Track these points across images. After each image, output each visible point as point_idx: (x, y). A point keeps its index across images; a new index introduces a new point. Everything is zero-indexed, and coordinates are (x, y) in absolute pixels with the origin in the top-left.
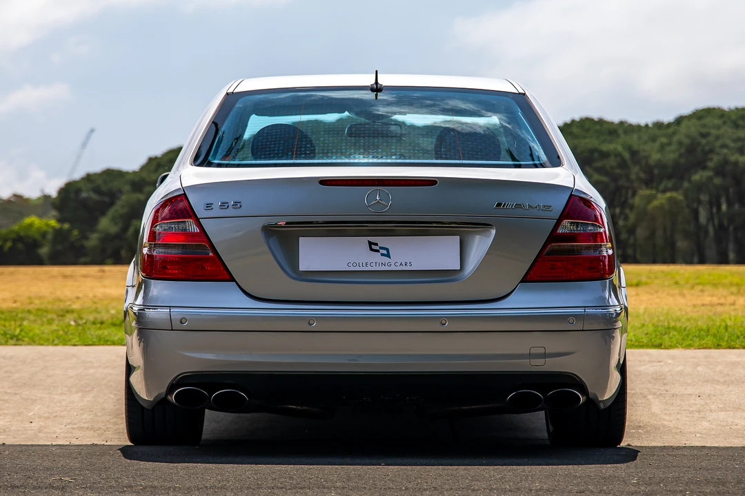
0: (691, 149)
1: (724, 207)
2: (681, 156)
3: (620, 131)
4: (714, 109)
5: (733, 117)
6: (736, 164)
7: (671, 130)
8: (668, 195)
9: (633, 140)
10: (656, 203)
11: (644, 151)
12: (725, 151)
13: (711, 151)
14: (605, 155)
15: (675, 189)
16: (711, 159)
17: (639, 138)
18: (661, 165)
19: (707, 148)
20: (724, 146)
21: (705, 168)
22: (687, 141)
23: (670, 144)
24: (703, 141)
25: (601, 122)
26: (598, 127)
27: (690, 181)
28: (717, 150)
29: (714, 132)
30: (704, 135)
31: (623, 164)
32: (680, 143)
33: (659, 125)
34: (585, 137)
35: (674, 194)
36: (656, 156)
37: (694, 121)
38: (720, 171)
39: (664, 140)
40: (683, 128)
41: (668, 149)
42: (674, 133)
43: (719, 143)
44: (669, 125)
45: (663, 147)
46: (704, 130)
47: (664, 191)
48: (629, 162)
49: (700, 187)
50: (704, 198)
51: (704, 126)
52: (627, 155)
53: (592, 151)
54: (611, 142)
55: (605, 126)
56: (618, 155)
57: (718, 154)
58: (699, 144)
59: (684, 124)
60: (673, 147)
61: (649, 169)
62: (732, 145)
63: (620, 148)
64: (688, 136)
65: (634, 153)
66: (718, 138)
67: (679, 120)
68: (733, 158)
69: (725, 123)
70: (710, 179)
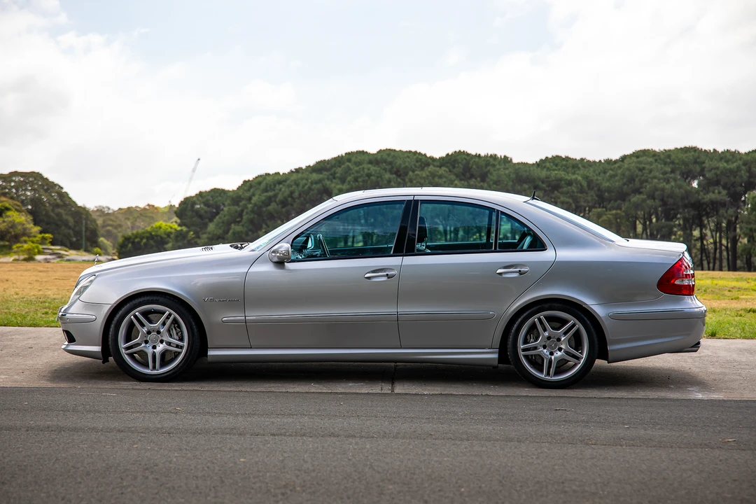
0: (632, 179)
1: (654, 220)
2: (624, 184)
3: (580, 166)
4: (648, 150)
5: (663, 157)
6: (663, 190)
7: (616, 166)
8: (614, 212)
9: (590, 173)
10: (605, 218)
11: (597, 180)
12: (656, 180)
13: (647, 181)
14: (570, 183)
15: (619, 208)
16: (646, 187)
17: (594, 172)
18: (609, 190)
19: (643, 179)
20: (655, 177)
21: (640, 193)
22: (627, 173)
23: (616, 175)
24: (640, 174)
25: (567, 159)
26: (564, 163)
27: (630, 201)
28: (649, 180)
29: (647, 167)
30: (640, 170)
31: (582, 191)
32: (623, 175)
33: (608, 162)
34: (554, 170)
35: (619, 211)
36: (606, 184)
37: (634, 159)
38: (652, 196)
39: (612, 173)
40: (626, 165)
41: (614, 179)
42: (620, 168)
43: (650, 176)
44: (616, 162)
45: (612, 176)
46: (641, 166)
47: (611, 210)
48: (587, 189)
49: (637, 206)
50: (640, 213)
51: (640, 163)
52: (585, 184)
53: (561, 180)
54: (574, 173)
55: (570, 161)
56: (578, 183)
57: (651, 183)
58: (637, 175)
59: (626, 161)
60: (618, 178)
61: (600, 194)
62: (661, 176)
63: (579, 178)
64: (629, 169)
65: (590, 182)
66: (651, 171)
67: (624, 158)
68: (661, 186)
69: (656, 160)
70: (644, 201)
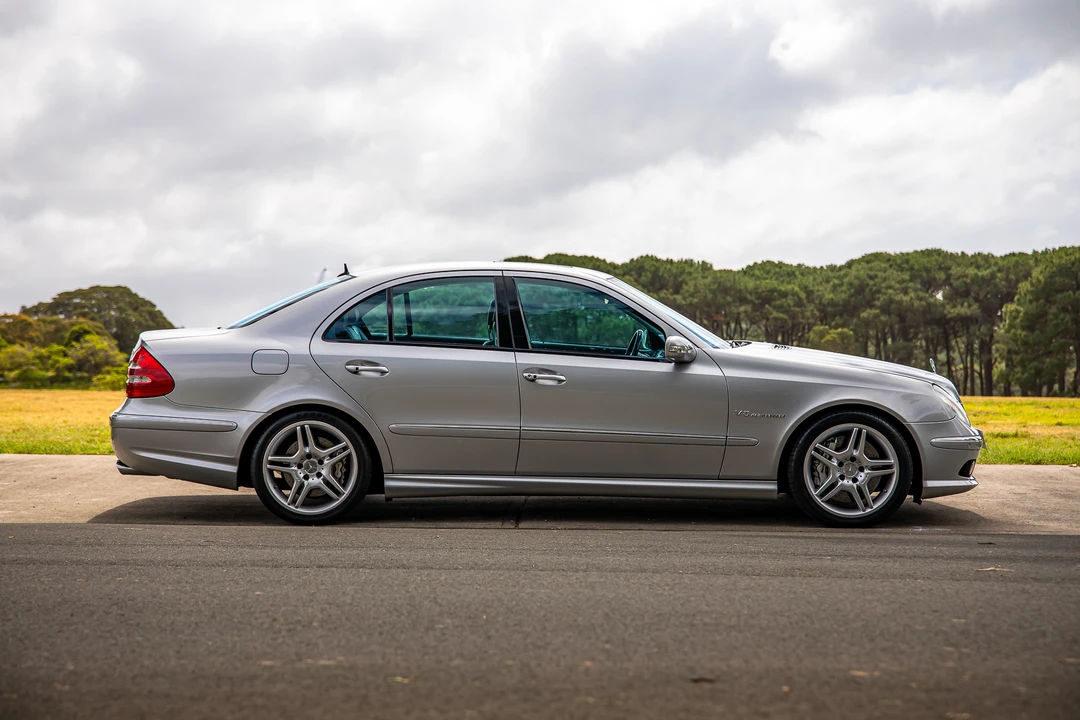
0: (860, 289)
1: (889, 341)
2: (851, 296)
3: (797, 273)
4: (882, 253)
5: (899, 261)
6: (900, 303)
7: (842, 273)
8: (840, 330)
9: (809, 281)
10: (828, 337)
11: (818, 291)
12: (891, 291)
13: (878, 292)
14: (784, 295)
15: (843, 326)
16: (879, 298)
17: (815, 280)
18: (832, 303)
19: (874, 289)
20: (890, 287)
21: (872, 306)
22: (856, 282)
23: (841, 285)
24: (871, 282)
25: (781, 265)
26: (777, 270)
27: (859, 316)
28: (883, 290)
29: (880, 274)
30: (872, 278)
31: (799, 303)
32: (851, 284)
33: (832, 268)
34: (766, 279)
35: (846, 330)
36: (829, 296)
37: (864, 264)
38: (885, 310)
39: (836, 281)
40: (853, 272)
41: (839, 289)
42: (846, 275)
43: (884, 285)
44: (841, 268)
45: (835, 287)
46: (872, 273)
47: (836, 328)
48: (805, 301)
49: (867, 323)
50: (872, 332)
51: (871, 269)
52: (803, 295)
53: (772, 291)
54: (789, 283)
55: (784, 268)
56: (795, 294)
57: (885, 294)
58: (868, 285)
59: (854, 267)
60: (844, 288)
61: (822, 308)
62: (898, 286)
63: (797, 289)
64: (857, 278)
65: (809, 293)
66: (885, 279)
67: (850, 264)
68: (897, 298)
69: (891, 266)
70: (876, 316)
